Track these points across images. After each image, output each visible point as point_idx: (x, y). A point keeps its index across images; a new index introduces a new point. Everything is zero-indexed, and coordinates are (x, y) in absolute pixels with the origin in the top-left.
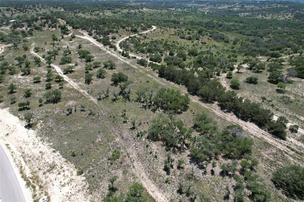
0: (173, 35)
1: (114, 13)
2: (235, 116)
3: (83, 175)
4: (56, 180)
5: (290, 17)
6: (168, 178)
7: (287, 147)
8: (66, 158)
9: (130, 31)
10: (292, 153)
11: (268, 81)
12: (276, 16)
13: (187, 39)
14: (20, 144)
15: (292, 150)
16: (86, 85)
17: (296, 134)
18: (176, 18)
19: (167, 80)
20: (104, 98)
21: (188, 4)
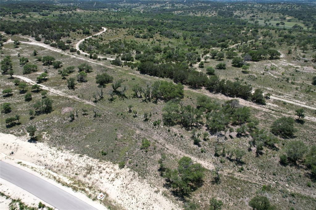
0: (128, 35)
1: (43, 15)
2: (223, 95)
3: (126, 167)
4: (101, 178)
5: (215, 14)
6: (201, 149)
7: (269, 109)
8: (98, 158)
9: (82, 33)
10: (273, 112)
11: (232, 66)
12: (204, 13)
13: (142, 38)
14: (36, 158)
15: (273, 110)
16: (71, 91)
17: (270, 100)
18: (116, 18)
19: (151, 75)
20: (99, 100)
21: (120, 4)
